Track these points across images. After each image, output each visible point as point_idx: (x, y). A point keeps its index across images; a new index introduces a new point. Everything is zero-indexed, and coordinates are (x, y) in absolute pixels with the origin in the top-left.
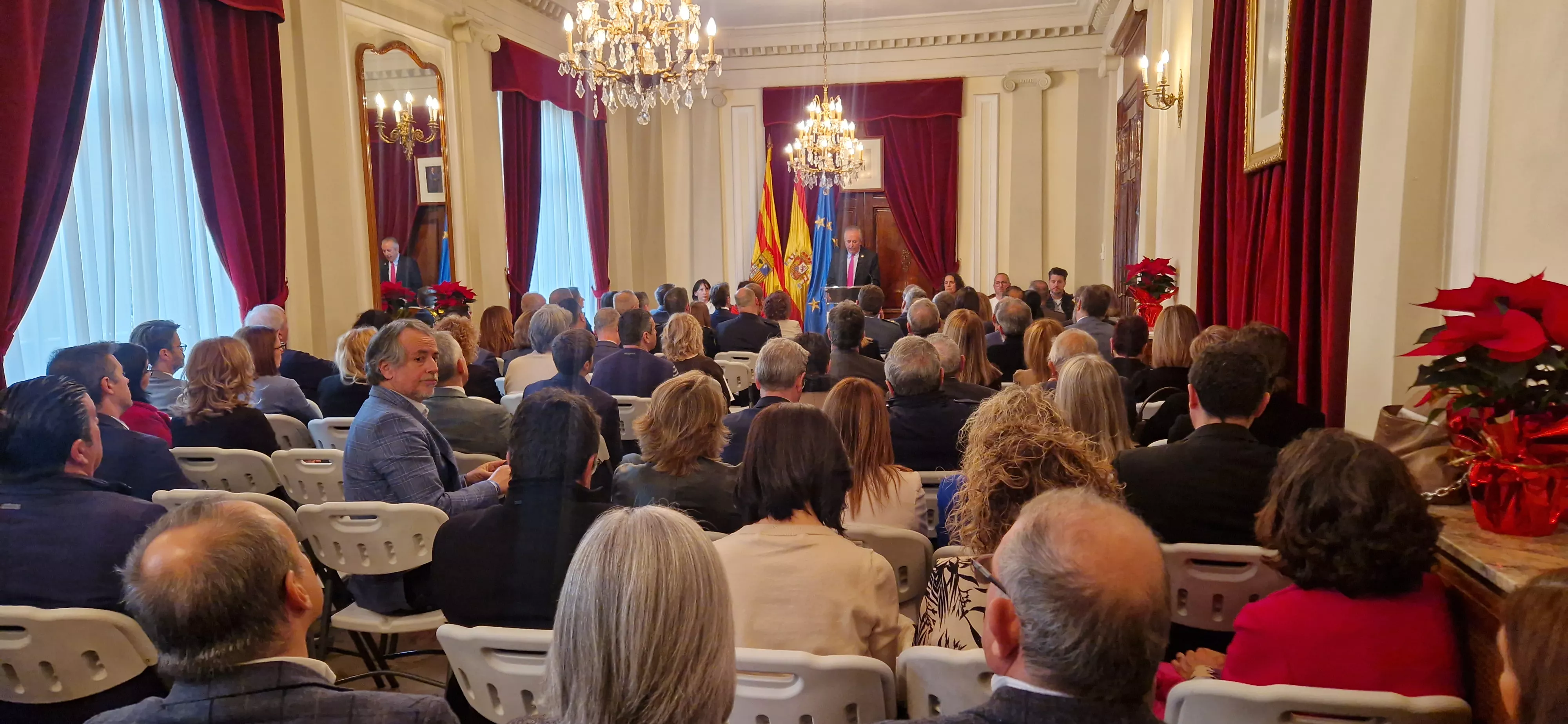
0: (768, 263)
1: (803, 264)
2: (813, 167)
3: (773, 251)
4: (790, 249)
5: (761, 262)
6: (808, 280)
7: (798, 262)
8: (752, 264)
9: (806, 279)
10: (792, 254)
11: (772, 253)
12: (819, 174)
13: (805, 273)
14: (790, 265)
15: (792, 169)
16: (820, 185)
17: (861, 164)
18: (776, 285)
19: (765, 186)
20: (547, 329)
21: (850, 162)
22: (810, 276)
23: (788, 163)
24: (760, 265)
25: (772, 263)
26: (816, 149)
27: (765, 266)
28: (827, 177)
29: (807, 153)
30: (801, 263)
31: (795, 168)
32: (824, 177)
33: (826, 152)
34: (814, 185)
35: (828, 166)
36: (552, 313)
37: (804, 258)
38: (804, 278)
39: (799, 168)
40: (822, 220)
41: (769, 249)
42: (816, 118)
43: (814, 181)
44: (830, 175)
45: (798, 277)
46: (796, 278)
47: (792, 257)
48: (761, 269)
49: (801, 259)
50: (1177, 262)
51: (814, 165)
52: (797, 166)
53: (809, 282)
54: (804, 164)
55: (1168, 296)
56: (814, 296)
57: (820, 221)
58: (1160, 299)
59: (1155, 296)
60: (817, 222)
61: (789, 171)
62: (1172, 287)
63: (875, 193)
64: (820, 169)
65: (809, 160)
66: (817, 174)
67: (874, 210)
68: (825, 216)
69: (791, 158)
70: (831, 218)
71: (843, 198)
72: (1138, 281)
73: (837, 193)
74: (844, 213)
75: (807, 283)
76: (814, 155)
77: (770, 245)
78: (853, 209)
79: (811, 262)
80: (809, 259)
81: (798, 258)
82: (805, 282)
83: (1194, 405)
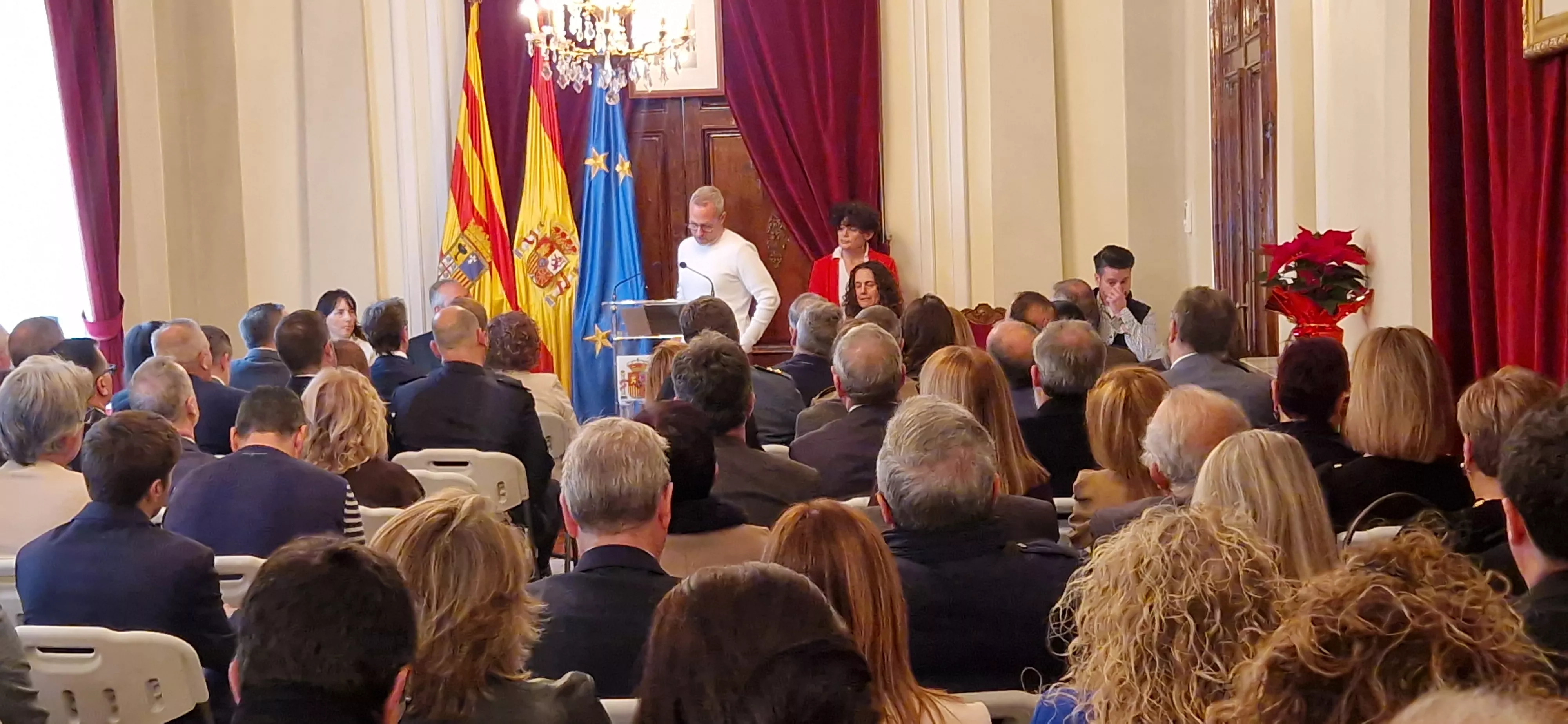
0: (477, 252)
1: (557, 252)
2: (582, 45)
3: (490, 226)
4: (527, 221)
5: (462, 249)
6: (568, 287)
7: (544, 249)
8: (442, 256)
9: (563, 285)
10: (531, 232)
11: (486, 231)
12: (596, 60)
13: (561, 273)
14: (527, 255)
15: (537, 50)
16: (600, 84)
17: (686, 38)
18: (497, 299)
19: (467, 87)
20: (37, 408)
21: (663, 34)
22: (574, 280)
23: (528, 37)
24: (461, 257)
25: (487, 251)
26: (588, 6)
27: (472, 260)
28: (614, 66)
29: (567, 15)
30: (551, 250)
31: (543, 48)
32: (608, 64)
33: (611, 13)
35: (618, 45)
36: (47, 373)
37: (559, 241)
38: (559, 284)
39: (553, 47)
40: (601, 158)
41: (479, 221)
43: (586, 74)
44: (621, 63)
45: (546, 281)
46: (542, 285)
47: (531, 238)
48: (464, 266)
49: (550, 243)
50: (1368, 238)
51: (584, 41)
52: (548, 42)
53: (572, 292)
54: (563, 39)
55: (1353, 307)
56: (597, 321)
57: (595, 161)
58: (1339, 314)
59: (1328, 308)
60: (589, 162)
61: (531, 54)
62: (1360, 289)
63: (705, 98)
64: (598, 49)
65: (573, 31)
66: (592, 60)
67: (705, 134)
68: (608, 148)
69: (534, 26)
70: (620, 156)
71: (642, 114)
72: (1289, 277)
73: (628, 104)
74: (639, 140)
75: (569, 293)
76: (583, 18)
77: (483, 214)
78: (655, 133)
79: (574, 249)
80: (570, 242)
81: (545, 240)
82: (562, 292)
83: (1520, 538)
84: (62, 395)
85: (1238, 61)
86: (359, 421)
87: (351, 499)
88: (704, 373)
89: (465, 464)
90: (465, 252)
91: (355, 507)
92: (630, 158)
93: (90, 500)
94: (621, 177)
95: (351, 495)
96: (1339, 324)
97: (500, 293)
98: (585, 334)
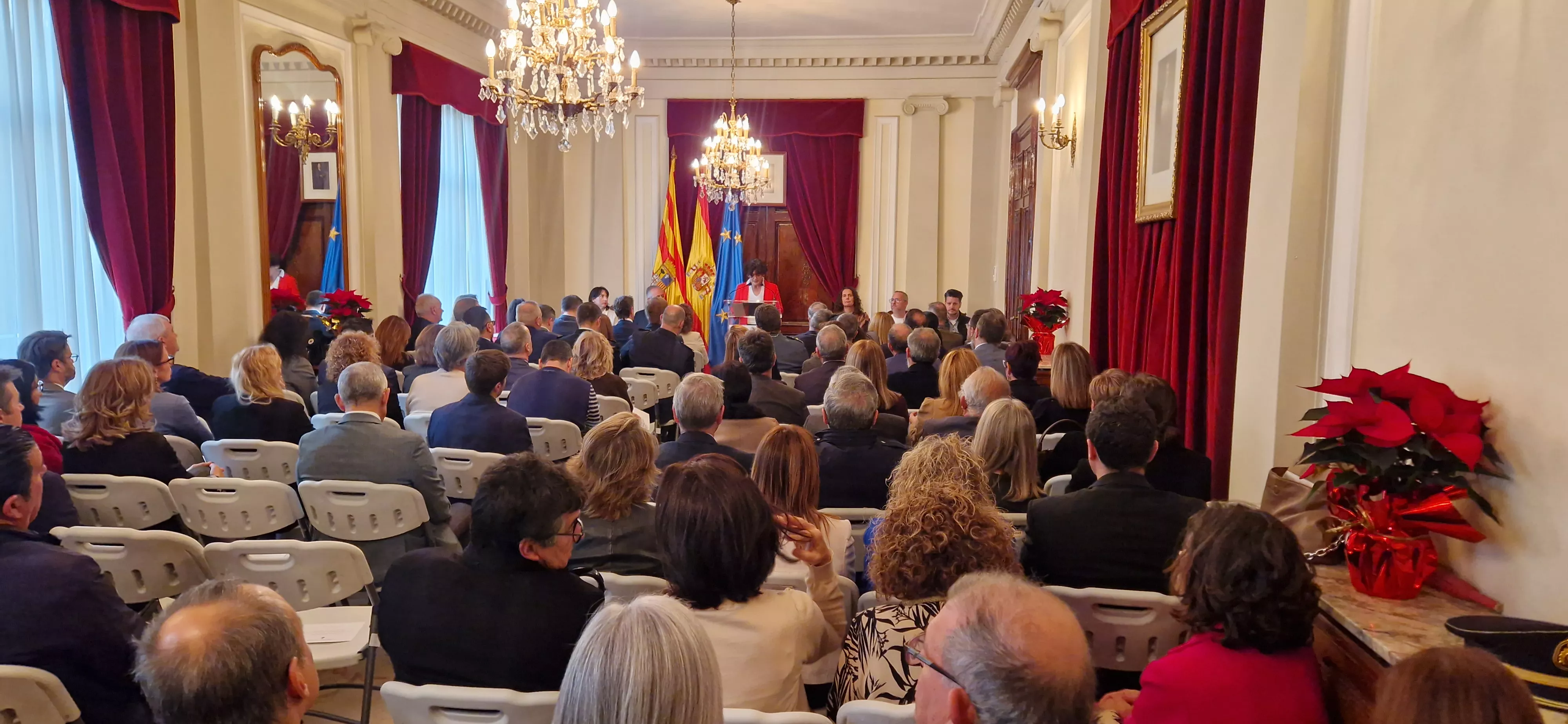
0: (669, 273)
1: (706, 275)
2: (719, 183)
3: (675, 261)
4: (693, 260)
5: (662, 272)
6: (710, 291)
7: (700, 273)
8: (653, 274)
9: (708, 290)
10: (695, 265)
11: (674, 263)
12: (725, 190)
13: (707, 285)
14: (692, 275)
15: (698, 184)
16: (726, 201)
17: (766, 182)
19: (669, 198)
20: (454, 346)
21: (756, 180)
22: (713, 288)
23: (694, 178)
24: (662, 275)
25: (674, 274)
26: (723, 165)
27: (667, 276)
28: (733, 193)
29: (713, 168)
30: (703, 274)
31: (701, 183)
32: (730, 193)
33: (732, 169)
34: (720, 200)
35: (734, 183)
36: (459, 330)
37: (707, 270)
38: (706, 290)
39: (705, 184)
40: (728, 233)
41: (671, 259)
42: (722, 134)
43: (720, 196)
44: (735, 191)
45: (700, 288)
46: (698, 290)
47: (694, 268)
48: (663, 279)
49: (703, 271)
50: (1069, 294)
51: (720, 181)
52: (703, 181)
53: (711, 294)
54: (710, 180)
55: (1060, 326)
56: (722, 307)
57: (725, 234)
58: (1053, 328)
59: (1048, 326)
60: (722, 234)
61: (695, 186)
62: (1063, 317)
63: (777, 207)
64: (726, 185)
65: (715, 176)
66: (723, 190)
67: (777, 224)
68: (731, 229)
69: (698, 173)
70: (737, 232)
71: (748, 213)
72: (1032, 310)
73: (742, 208)
74: (746, 226)
75: (710, 294)
76: (720, 171)
77: (673, 255)
78: (754, 222)
79: (713, 274)
80: (712, 270)
81: (700, 269)
82: (707, 293)
83: (1094, 457)
84: (465, 340)
85: (1020, 205)
86: (601, 355)
87: (592, 392)
88: (752, 345)
89: (653, 375)
90: (664, 273)
91: (594, 395)
92: (742, 233)
93: (469, 391)
94: (737, 242)
95: (593, 390)
96: (1053, 333)
97: (679, 292)
98: (717, 313)
